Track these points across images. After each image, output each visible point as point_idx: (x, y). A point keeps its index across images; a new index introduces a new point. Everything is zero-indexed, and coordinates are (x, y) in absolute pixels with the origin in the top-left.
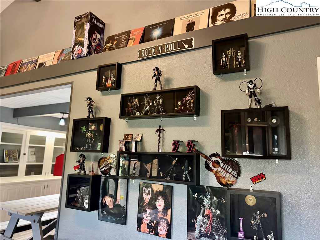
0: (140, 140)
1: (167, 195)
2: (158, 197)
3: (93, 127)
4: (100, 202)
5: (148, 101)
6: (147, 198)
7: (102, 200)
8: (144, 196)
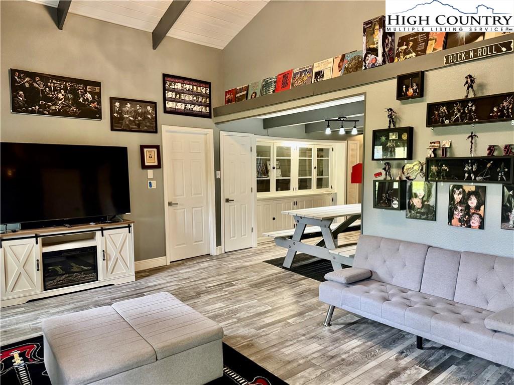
0: (449, 147)
1: (480, 194)
2: (470, 196)
3: (394, 137)
4: (407, 203)
5: (457, 109)
6: (458, 197)
7: (409, 202)
8: (455, 196)
